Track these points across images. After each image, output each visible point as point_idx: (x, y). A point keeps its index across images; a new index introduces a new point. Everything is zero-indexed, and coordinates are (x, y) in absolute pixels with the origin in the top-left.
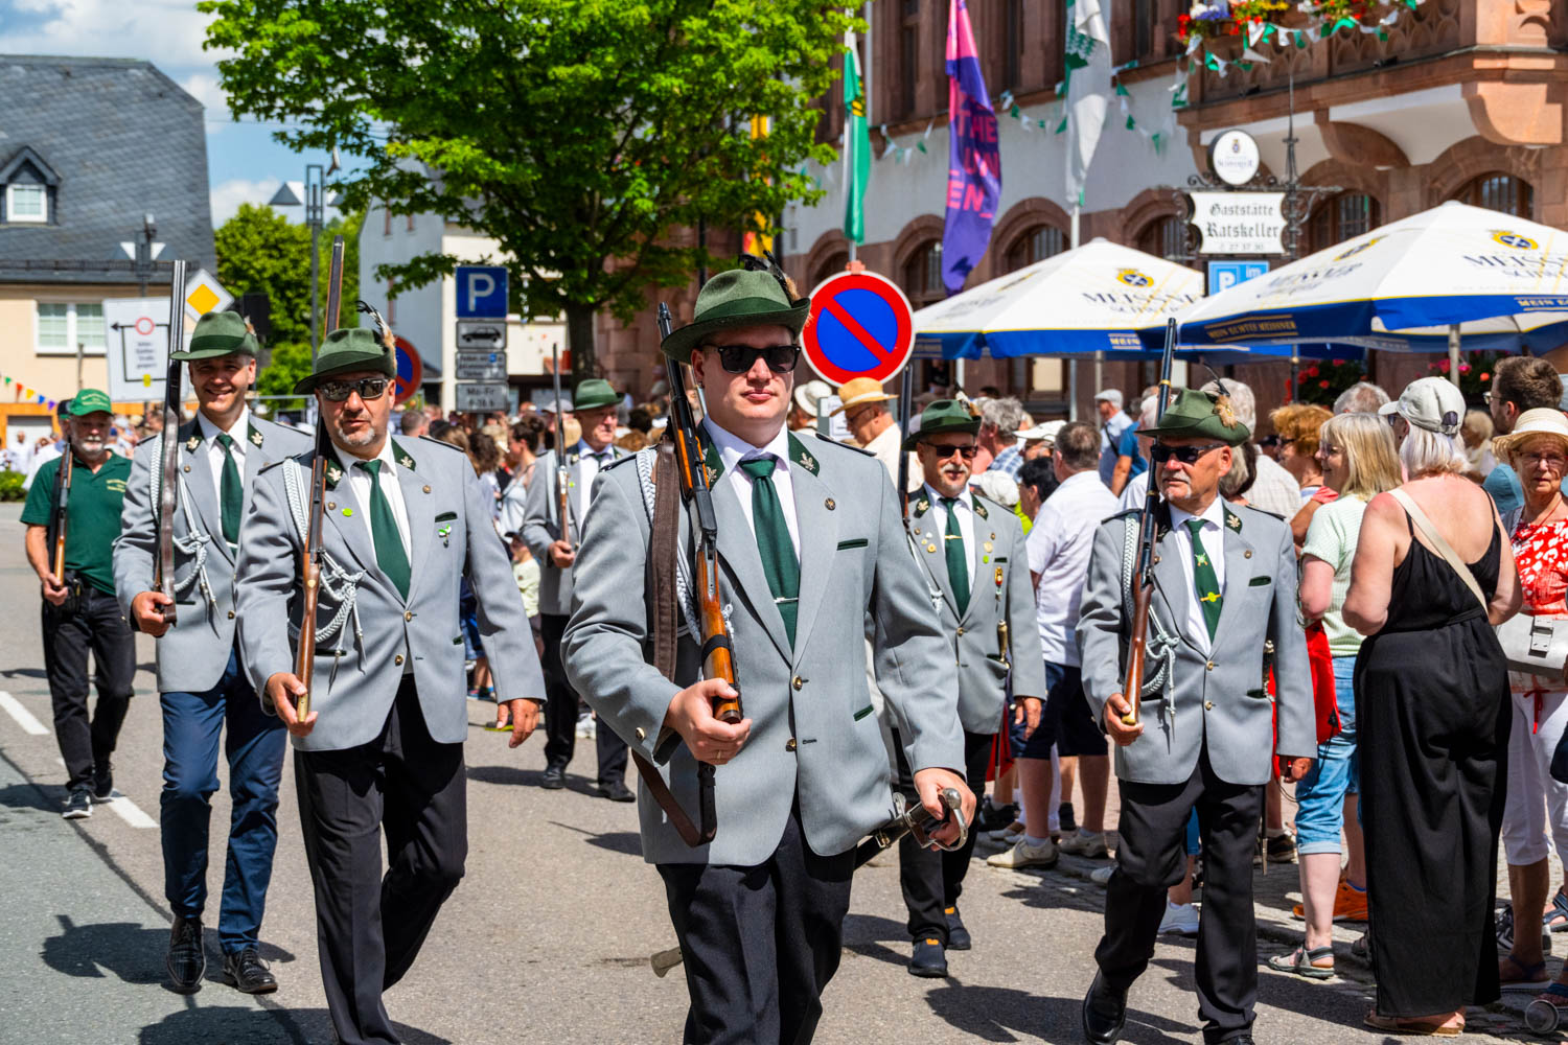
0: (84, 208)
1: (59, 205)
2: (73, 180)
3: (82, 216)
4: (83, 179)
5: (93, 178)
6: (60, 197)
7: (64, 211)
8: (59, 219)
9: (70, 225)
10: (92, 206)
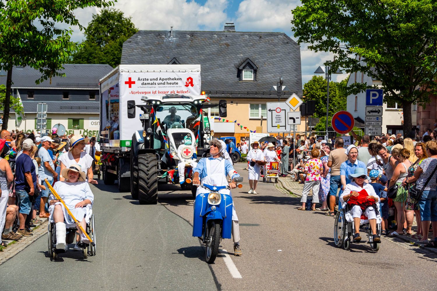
0: (264, 76)
1: (257, 75)
2: (261, 68)
3: (263, 79)
4: (264, 68)
5: (267, 67)
6: (257, 73)
7: (259, 77)
8: (257, 79)
9: (260, 81)
10: (267, 76)
